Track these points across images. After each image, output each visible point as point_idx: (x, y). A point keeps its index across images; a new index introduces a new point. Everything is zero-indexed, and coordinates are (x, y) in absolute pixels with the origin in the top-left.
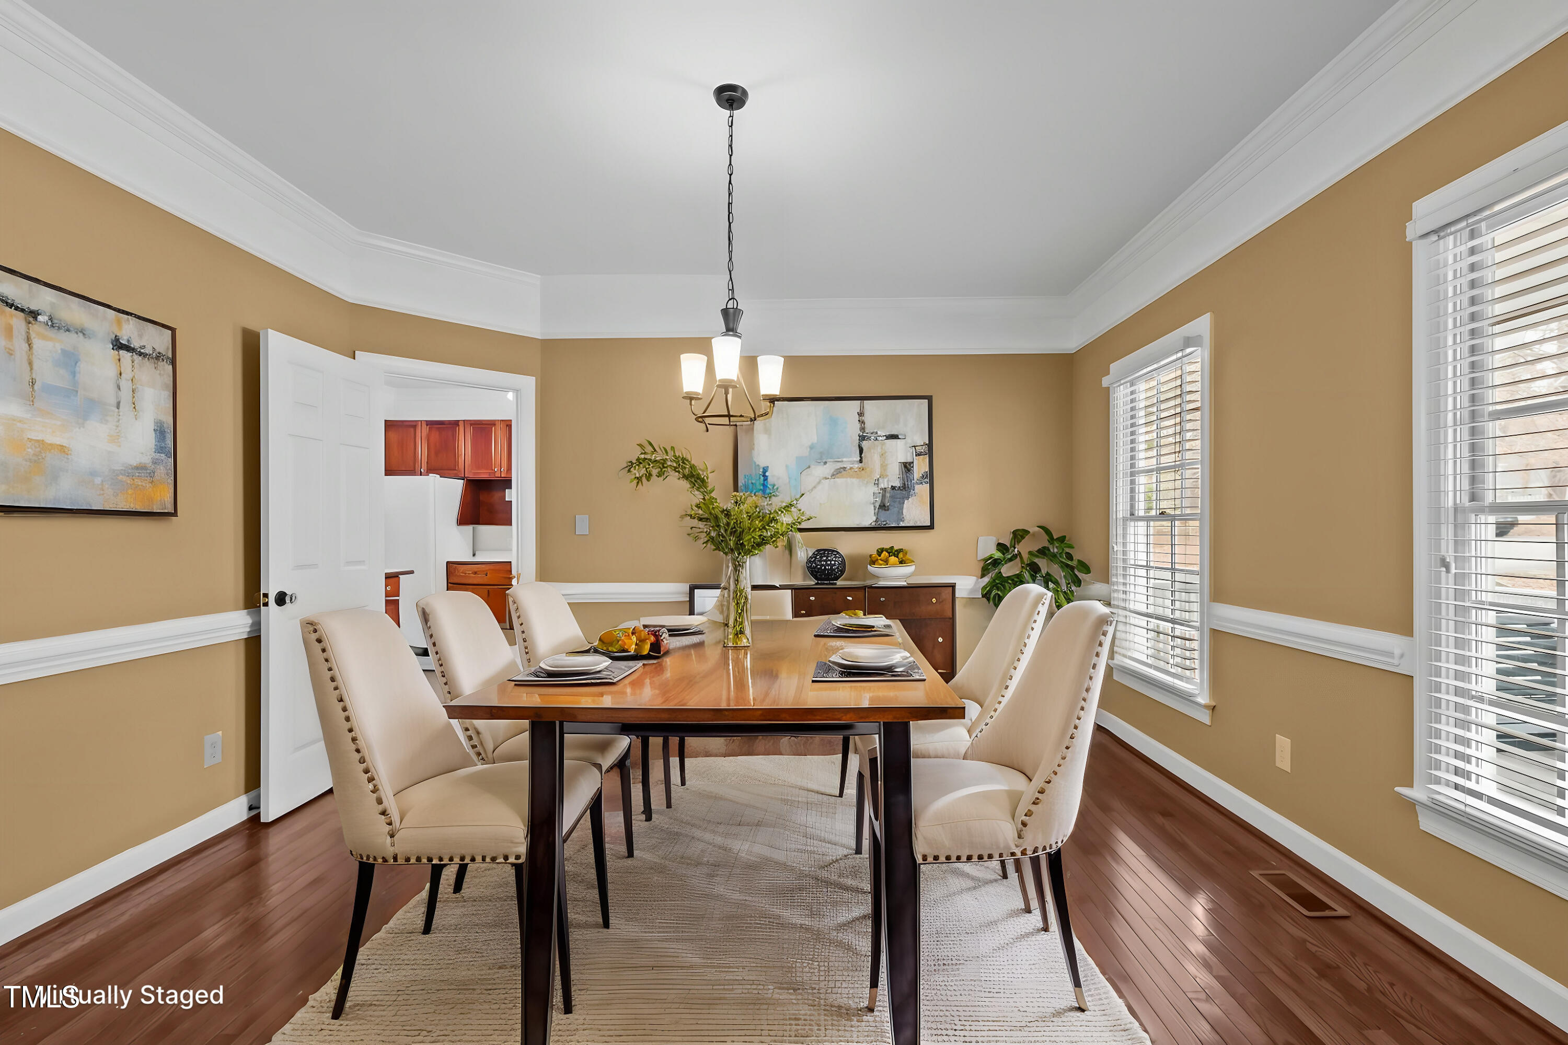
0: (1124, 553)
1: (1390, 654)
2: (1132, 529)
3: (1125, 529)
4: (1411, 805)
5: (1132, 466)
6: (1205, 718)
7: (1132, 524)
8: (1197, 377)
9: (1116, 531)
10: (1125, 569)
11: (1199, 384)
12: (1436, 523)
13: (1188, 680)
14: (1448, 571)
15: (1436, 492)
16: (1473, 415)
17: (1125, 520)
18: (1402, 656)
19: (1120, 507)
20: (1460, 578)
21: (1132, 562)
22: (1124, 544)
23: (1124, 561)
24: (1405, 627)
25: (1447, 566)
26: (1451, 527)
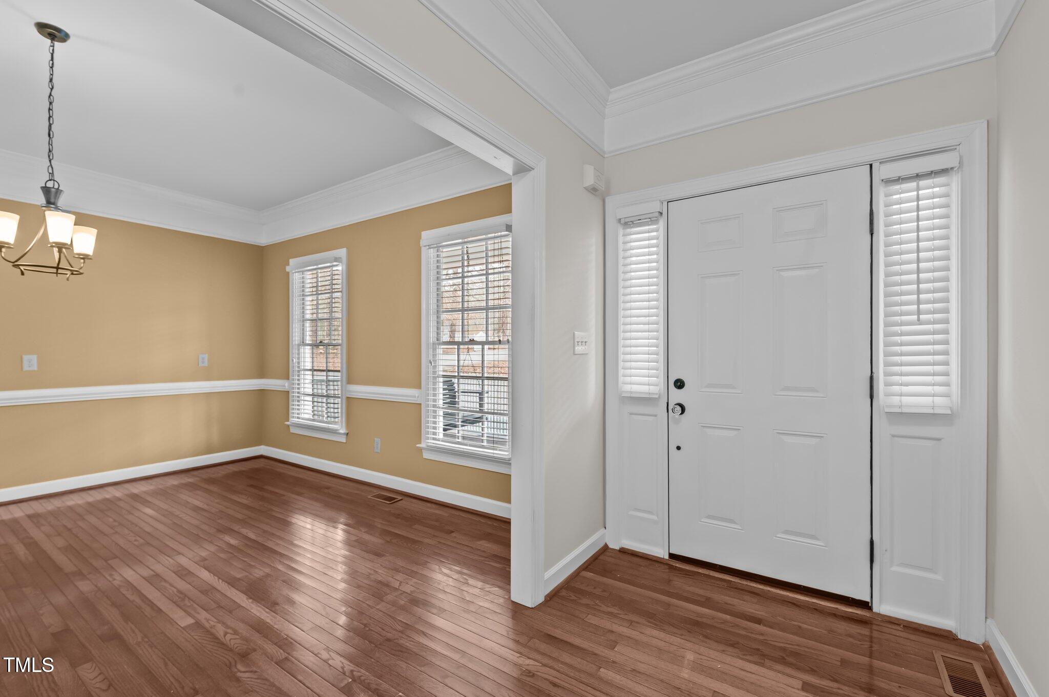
0: (299, 363)
1: (415, 397)
2: (302, 350)
3: (299, 350)
4: (421, 450)
5: (303, 317)
6: (343, 439)
7: (303, 347)
8: (340, 277)
9: (293, 352)
10: (299, 371)
11: (341, 281)
12: (428, 348)
13: (335, 423)
14: (431, 365)
15: (428, 337)
16: (438, 311)
17: (299, 345)
18: (418, 397)
19: (296, 338)
20: (435, 367)
21: (302, 368)
22: (298, 358)
23: (299, 367)
24: (418, 386)
25: (431, 363)
26: (432, 350)
